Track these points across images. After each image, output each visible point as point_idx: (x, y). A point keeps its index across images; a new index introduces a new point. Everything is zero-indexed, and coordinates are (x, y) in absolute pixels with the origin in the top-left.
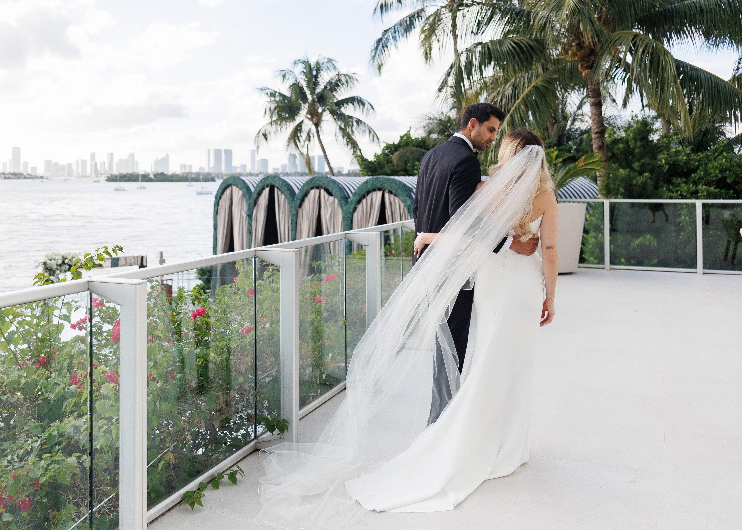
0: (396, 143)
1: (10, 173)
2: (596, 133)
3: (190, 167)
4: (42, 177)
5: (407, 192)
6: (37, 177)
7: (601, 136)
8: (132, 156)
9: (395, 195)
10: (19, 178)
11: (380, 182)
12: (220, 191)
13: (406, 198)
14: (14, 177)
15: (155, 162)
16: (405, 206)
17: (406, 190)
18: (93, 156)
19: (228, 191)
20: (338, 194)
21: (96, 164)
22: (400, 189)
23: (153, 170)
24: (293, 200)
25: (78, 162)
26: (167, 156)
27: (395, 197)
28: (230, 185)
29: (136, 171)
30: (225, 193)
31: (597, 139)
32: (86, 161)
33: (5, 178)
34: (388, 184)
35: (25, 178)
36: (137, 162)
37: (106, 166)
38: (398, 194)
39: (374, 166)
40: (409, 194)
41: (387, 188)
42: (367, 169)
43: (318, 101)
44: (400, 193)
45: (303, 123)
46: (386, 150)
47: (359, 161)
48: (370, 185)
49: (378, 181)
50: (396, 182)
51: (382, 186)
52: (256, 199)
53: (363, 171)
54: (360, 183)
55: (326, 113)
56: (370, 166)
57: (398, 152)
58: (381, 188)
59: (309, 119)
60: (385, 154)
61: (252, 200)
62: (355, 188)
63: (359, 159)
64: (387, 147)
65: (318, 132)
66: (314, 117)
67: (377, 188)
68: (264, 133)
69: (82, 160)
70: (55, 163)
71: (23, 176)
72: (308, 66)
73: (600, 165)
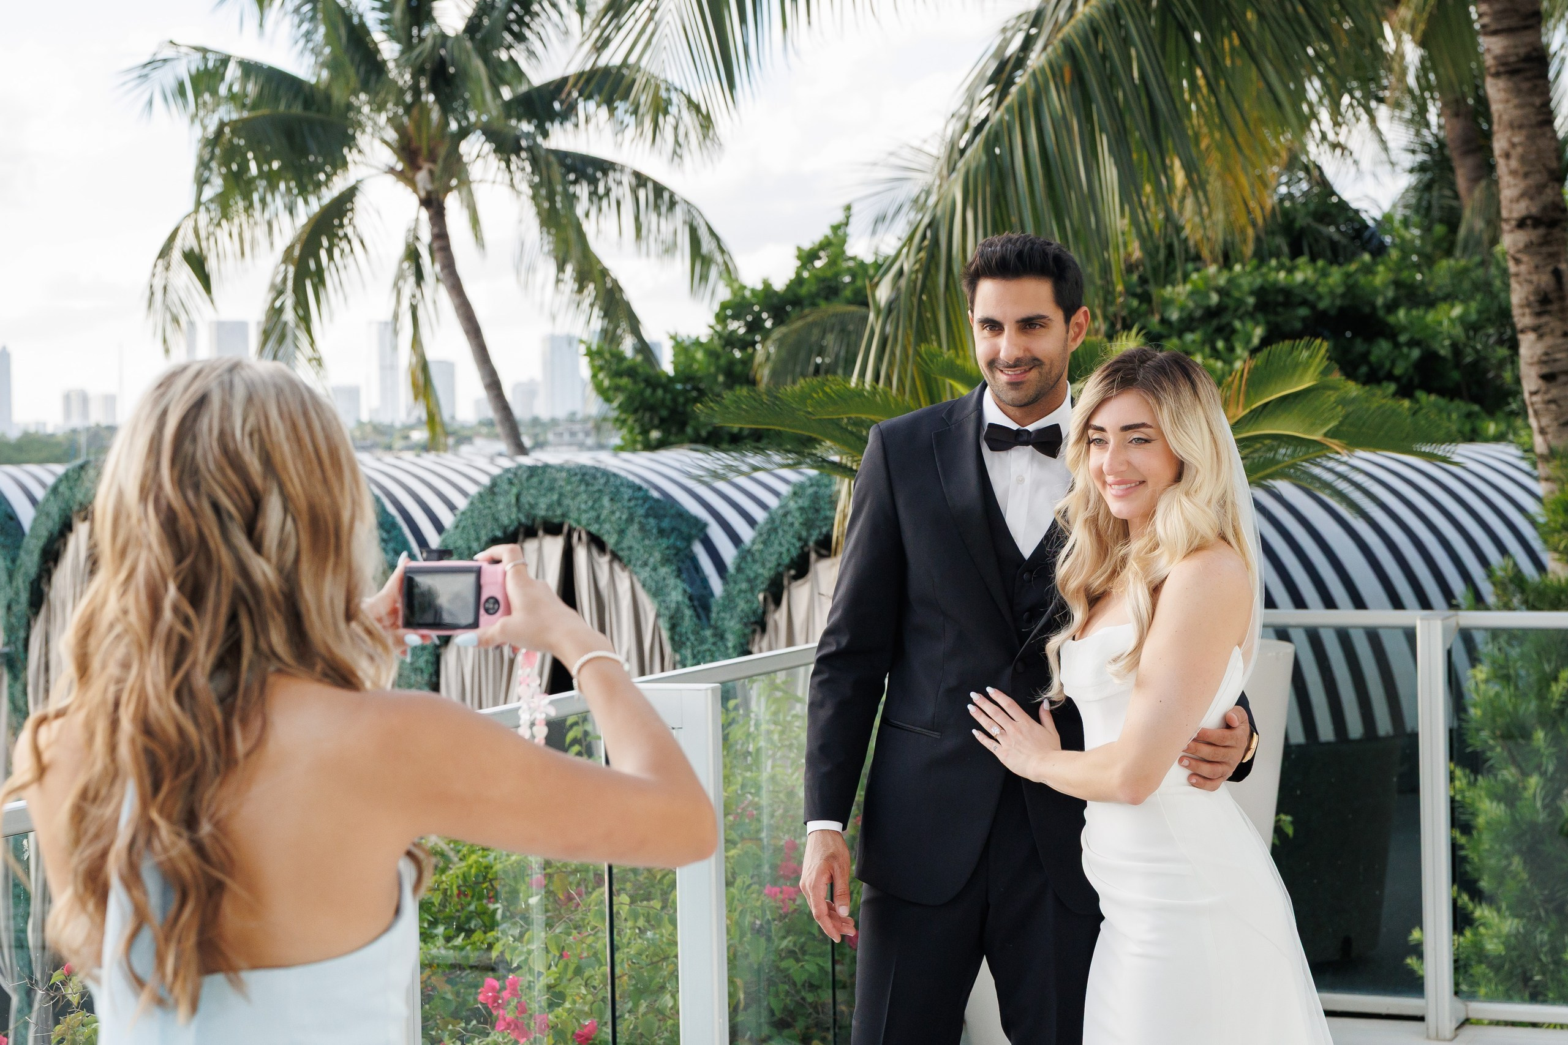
2: (1521, 224)
5: (665, 542)
7: (1545, 242)
9: (615, 557)
11: (551, 489)
13: (663, 571)
16: (658, 616)
17: (662, 532)
22: (635, 527)
27: (617, 566)
31: (1525, 258)
34: (583, 500)
38: (630, 548)
39: (674, 400)
40: (678, 551)
41: (578, 522)
42: (640, 413)
43: (433, 88)
44: (636, 546)
45: (358, 194)
46: (735, 317)
47: (601, 376)
48: (508, 505)
49: (541, 482)
50: (617, 488)
51: (559, 512)
52: (39, 577)
53: (624, 422)
54: (473, 490)
55: (474, 147)
56: (652, 401)
57: (783, 330)
58: (557, 520)
59: (401, 175)
60: (730, 341)
61: (22, 584)
62: (447, 519)
63: (601, 368)
64: (737, 307)
65: (441, 236)
66: (419, 168)
67: (538, 521)
68: (192, 250)
73: (1325, 418)
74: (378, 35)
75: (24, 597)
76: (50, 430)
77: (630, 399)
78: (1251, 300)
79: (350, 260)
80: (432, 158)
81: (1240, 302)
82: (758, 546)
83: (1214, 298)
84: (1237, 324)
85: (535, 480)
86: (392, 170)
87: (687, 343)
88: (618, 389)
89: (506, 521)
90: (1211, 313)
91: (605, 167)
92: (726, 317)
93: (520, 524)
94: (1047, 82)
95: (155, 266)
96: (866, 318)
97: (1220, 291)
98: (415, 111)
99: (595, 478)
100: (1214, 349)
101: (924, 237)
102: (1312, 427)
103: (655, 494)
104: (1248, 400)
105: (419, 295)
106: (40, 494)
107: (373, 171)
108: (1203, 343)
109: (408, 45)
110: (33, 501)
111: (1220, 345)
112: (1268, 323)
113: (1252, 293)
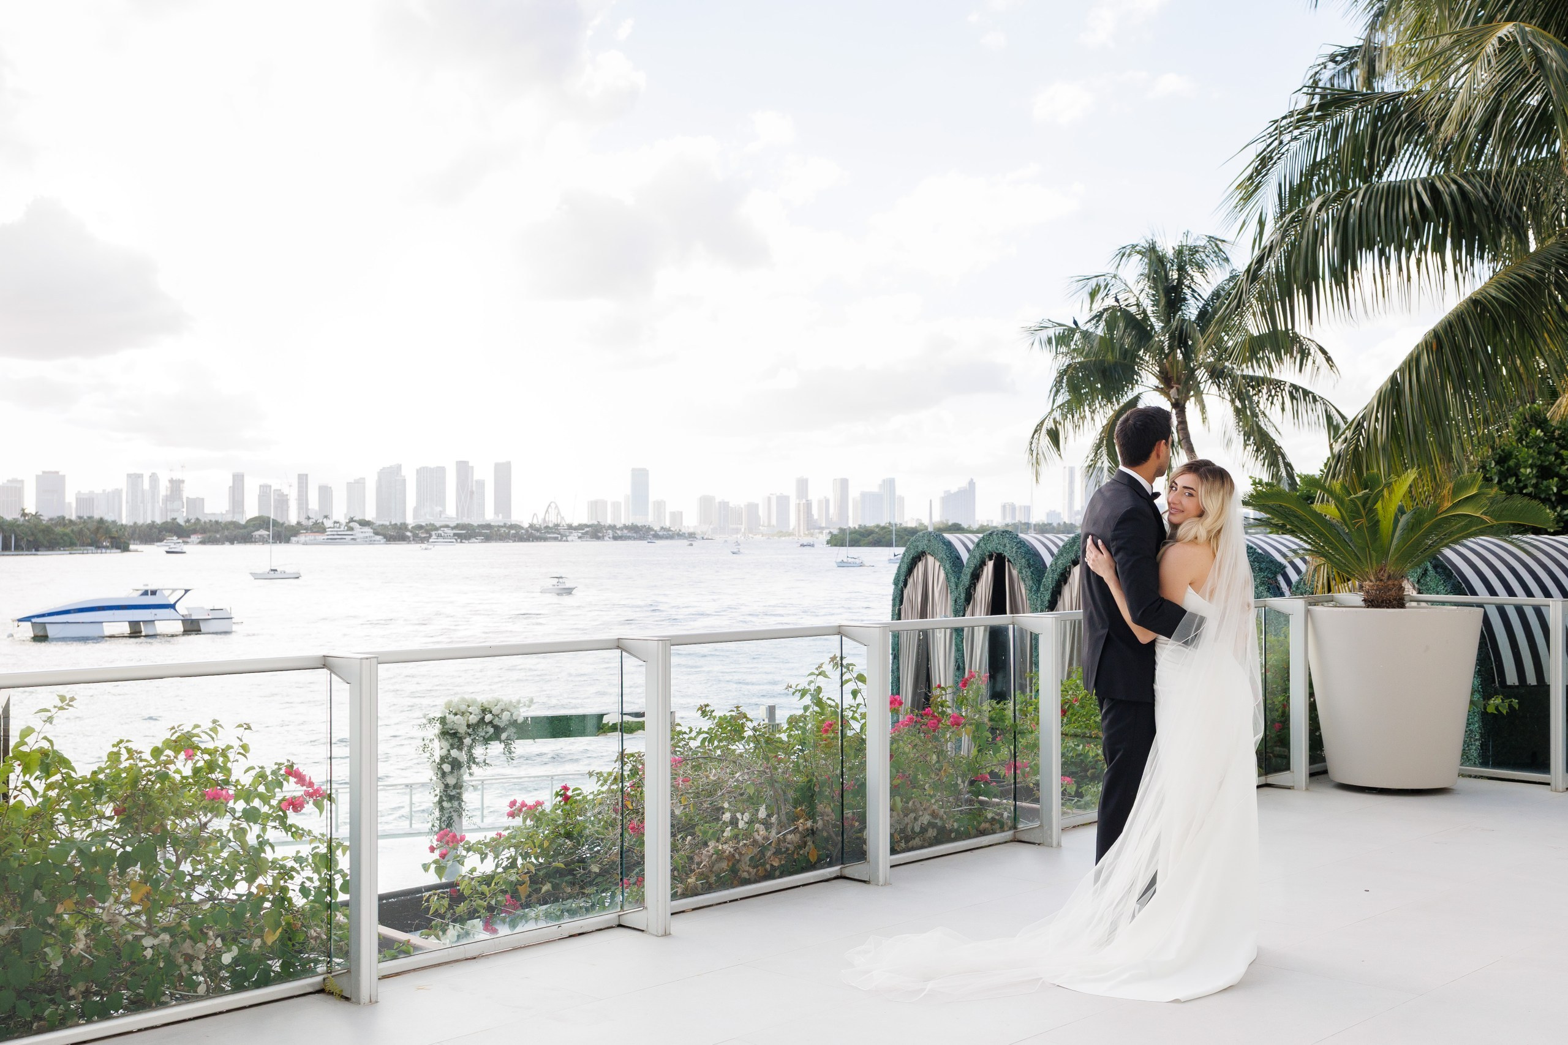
1: (626, 527)
3: (1027, 509)
4: (692, 536)
6: (680, 535)
8: (889, 484)
10: (642, 538)
12: (904, 569)
14: (635, 535)
15: (943, 499)
18: (802, 485)
21: (809, 505)
24: (1038, 589)
25: (769, 499)
26: (972, 484)
28: (925, 553)
29: (897, 520)
30: (913, 575)
32: (787, 498)
33: (615, 538)
35: (657, 536)
36: (902, 499)
37: (832, 510)
43: (1180, 346)
52: (970, 587)
55: (1201, 374)
59: (1161, 389)
61: (962, 589)
65: (1183, 421)
66: (1172, 387)
68: (1052, 429)
69: (778, 494)
70: (720, 503)
71: (652, 533)
72: (1156, 260)
73: (1482, 507)
74: (1151, 317)
75: (963, 596)
76: (994, 524)
80: (1178, 382)
86: (1157, 389)
91: (1275, 383)
94: (1423, 350)
95: (1033, 437)
98: (1170, 358)
102: (1476, 512)
103: (1260, 551)
104: (1452, 501)
106: (971, 546)
107: (1148, 389)
109: (1167, 322)
110: (968, 550)
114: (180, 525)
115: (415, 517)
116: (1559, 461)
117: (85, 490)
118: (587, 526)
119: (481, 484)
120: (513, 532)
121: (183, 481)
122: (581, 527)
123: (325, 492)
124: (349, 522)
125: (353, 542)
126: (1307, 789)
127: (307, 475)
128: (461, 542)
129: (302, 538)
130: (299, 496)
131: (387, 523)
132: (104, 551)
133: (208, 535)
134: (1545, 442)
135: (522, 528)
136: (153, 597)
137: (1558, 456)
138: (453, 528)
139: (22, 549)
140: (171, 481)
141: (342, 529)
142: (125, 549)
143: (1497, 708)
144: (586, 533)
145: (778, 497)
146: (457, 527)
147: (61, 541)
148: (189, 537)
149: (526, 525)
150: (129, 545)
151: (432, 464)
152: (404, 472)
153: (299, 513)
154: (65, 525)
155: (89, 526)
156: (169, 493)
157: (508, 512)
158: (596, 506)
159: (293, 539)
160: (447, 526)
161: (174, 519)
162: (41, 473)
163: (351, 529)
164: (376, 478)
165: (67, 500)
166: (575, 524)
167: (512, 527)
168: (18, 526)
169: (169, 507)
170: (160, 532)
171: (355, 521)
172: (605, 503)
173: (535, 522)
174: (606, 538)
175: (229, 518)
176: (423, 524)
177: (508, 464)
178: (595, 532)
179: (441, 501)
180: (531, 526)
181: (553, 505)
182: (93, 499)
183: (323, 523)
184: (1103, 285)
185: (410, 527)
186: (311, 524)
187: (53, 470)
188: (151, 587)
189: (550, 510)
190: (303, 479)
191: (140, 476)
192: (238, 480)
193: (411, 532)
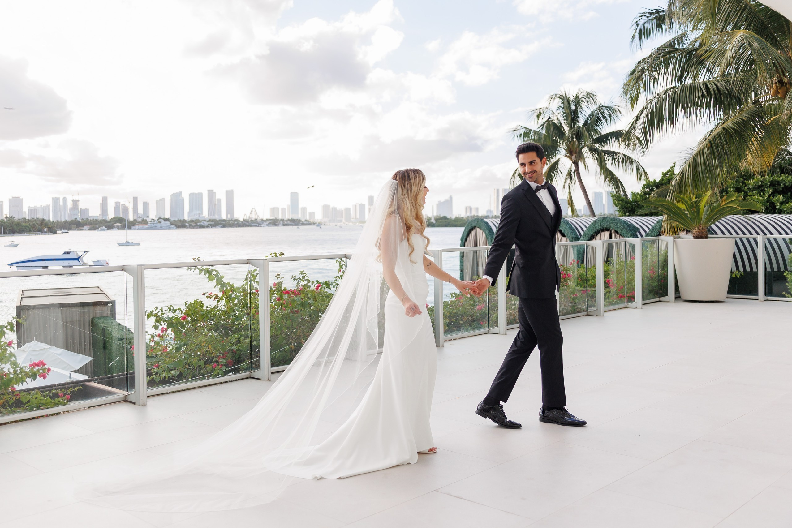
0: (658, 181)
1: (289, 220)
3: (477, 209)
4: (319, 225)
5: (631, 232)
6: (314, 224)
9: (620, 235)
10: (297, 225)
11: (607, 222)
12: (466, 233)
14: (293, 224)
15: (437, 205)
17: (630, 230)
18: (371, 199)
19: (473, 233)
20: (570, 235)
22: (625, 229)
23: (435, 214)
25: (356, 206)
26: (451, 198)
27: (621, 237)
28: (475, 227)
30: (470, 235)
32: (364, 205)
33: (284, 225)
34: (614, 224)
35: (303, 224)
38: (624, 233)
39: (632, 206)
40: (633, 234)
41: (613, 228)
42: (624, 210)
43: (576, 138)
44: (625, 233)
45: (559, 161)
46: (646, 188)
47: (615, 201)
48: (598, 225)
49: (605, 221)
50: (621, 222)
51: (609, 226)
53: (620, 211)
54: (590, 223)
55: (585, 150)
56: (627, 206)
57: (657, 190)
58: (608, 228)
59: (568, 157)
60: (645, 193)
62: (585, 229)
63: (615, 199)
64: (648, 185)
65: (577, 170)
66: (573, 155)
67: (604, 228)
69: (360, 204)
70: (332, 208)
71: (301, 222)
72: (565, 100)
73: (736, 204)
74: (564, 125)
77: (622, 206)
78: (769, 184)
79: (558, 175)
80: (576, 153)
81: (766, 184)
82: (650, 232)
83: (760, 183)
84: (766, 189)
85: (604, 220)
86: (566, 156)
87: (636, 193)
88: (619, 204)
89: (598, 228)
90: (760, 187)
91: (616, 153)
92: (645, 188)
93: (601, 229)
94: (705, 147)
96: (670, 187)
97: (761, 182)
98: (572, 143)
99: (617, 220)
100: (760, 194)
101: (681, 173)
102: (735, 206)
104: (726, 202)
105: (571, 183)
107: (562, 156)
108: (758, 193)
109: (571, 128)
111: (762, 193)
112: (773, 189)
113: (769, 182)
114: (79, 222)
115: (189, 216)
116: (744, 185)
117: (32, 206)
118: (270, 220)
119: (219, 200)
120: (236, 223)
121: (79, 201)
122: (267, 220)
123: (146, 205)
124: (159, 219)
125: (161, 228)
126: (674, 302)
127: (137, 197)
128: (212, 228)
129: (137, 227)
130: (134, 207)
131: (177, 219)
132: (45, 234)
133: (92, 226)
134: (738, 177)
135: (240, 221)
136: (69, 255)
137: (743, 183)
138: (208, 221)
139: (7, 234)
140: (73, 201)
141: (156, 222)
142: (55, 233)
143: (736, 275)
144: (270, 223)
145: (360, 205)
146: (209, 221)
147: (25, 229)
148: (84, 227)
149: (241, 219)
150: (57, 231)
151: (196, 192)
152: (183, 195)
153: (134, 215)
154: (26, 222)
155: (38, 222)
156: (72, 207)
157: (232, 214)
158: (274, 210)
159: (133, 227)
160: (205, 221)
161: (76, 219)
162: (11, 198)
163: (160, 222)
164: (170, 198)
165: (24, 210)
166: (265, 219)
167: (235, 220)
168: (5, 223)
169: (72, 213)
170: (70, 225)
171: (162, 219)
172: (278, 209)
173: (245, 218)
174: (280, 225)
175: (100, 218)
176: (194, 220)
177: (232, 191)
178: (274, 223)
179: (201, 208)
180: (244, 220)
181: (254, 210)
182: (36, 210)
183: (146, 220)
184: (542, 112)
185: (187, 221)
186: (141, 220)
187: (17, 196)
188: (68, 250)
189: (252, 212)
190: (135, 199)
191: (58, 199)
192: (105, 200)
193: (188, 223)
